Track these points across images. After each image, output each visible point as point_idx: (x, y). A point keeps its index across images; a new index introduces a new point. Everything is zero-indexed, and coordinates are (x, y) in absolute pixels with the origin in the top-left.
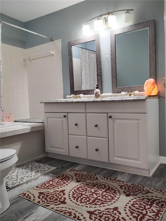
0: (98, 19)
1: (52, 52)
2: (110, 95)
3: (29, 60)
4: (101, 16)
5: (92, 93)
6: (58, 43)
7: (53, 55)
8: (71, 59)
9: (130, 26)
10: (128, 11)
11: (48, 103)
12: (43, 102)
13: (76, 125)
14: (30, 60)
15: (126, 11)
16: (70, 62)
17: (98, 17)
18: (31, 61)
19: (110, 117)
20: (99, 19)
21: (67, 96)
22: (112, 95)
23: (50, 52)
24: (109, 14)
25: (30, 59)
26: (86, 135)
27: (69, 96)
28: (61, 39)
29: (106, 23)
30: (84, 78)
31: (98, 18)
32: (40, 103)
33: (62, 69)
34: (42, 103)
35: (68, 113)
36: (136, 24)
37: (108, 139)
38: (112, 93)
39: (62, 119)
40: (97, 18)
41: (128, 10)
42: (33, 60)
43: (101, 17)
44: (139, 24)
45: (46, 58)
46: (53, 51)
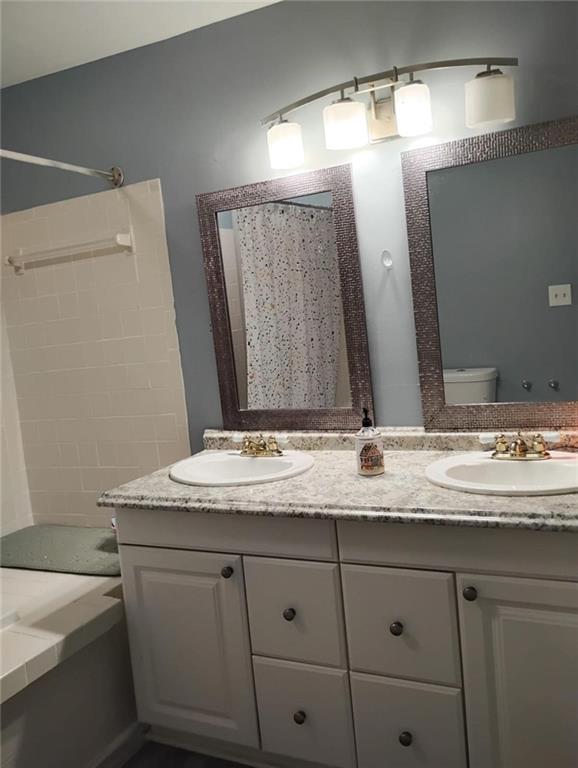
0: (343, 99)
1: (121, 240)
2: (416, 437)
3: (13, 268)
4: (356, 83)
5: (327, 426)
6: (149, 196)
7: (129, 249)
8: (218, 273)
9: (501, 134)
10: (490, 68)
11: (141, 507)
12: (112, 505)
13: (290, 615)
14: (17, 269)
15: (484, 68)
16: (211, 285)
17: (341, 88)
18: (22, 271)
19: (471, 594)
20: (348, 99)
21: (209, 434)
22: (423, 438)
23: (114, 239)
24: (394, 75)
25: (18, 265)
26: (345, 664)
27: (216, 434)
28: (159, 180)
29: (377, 117)
30: (255, 323)
31: (342, 93)
32: (99, 505)
33: (174, 311)
34: (105, 505)
35: (242, 555)
36: (528, 127)
37: (459, 690)
38: (423, 428)
39: (211, 582)
40: (339, 92)
41: (489, 62)
42: (29, 266)
43: (357, 90)
44: (543, 124)
45: (93, 260)
46: (125, 231)
